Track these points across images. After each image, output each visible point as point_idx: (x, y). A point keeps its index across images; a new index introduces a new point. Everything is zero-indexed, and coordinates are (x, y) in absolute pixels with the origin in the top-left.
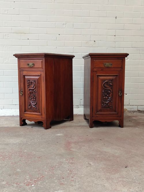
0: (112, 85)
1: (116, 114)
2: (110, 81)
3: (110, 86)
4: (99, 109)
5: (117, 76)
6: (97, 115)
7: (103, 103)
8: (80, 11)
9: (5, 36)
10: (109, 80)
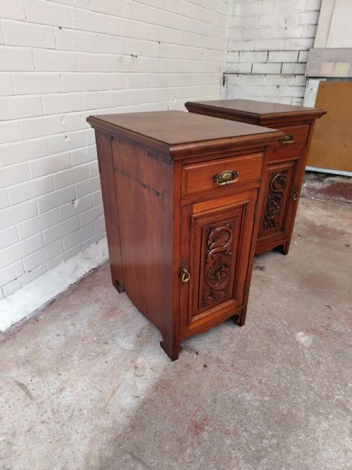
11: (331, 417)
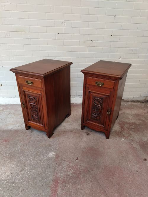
8: (79, 7)
9: (7, 34)
11: (17, 167)
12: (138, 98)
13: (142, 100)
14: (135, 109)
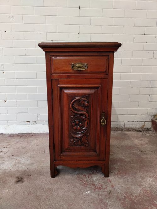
0: (88, 106)
1: (95, 156)
2: (84, 99)
3: (84, 106)
4: (66, 147)
5: (97, 88)
6: (63, 157)
7: (73, 138)
10: (83, 95)
12: (132, 124)
13: (139, 128)
14: (127, 139)
